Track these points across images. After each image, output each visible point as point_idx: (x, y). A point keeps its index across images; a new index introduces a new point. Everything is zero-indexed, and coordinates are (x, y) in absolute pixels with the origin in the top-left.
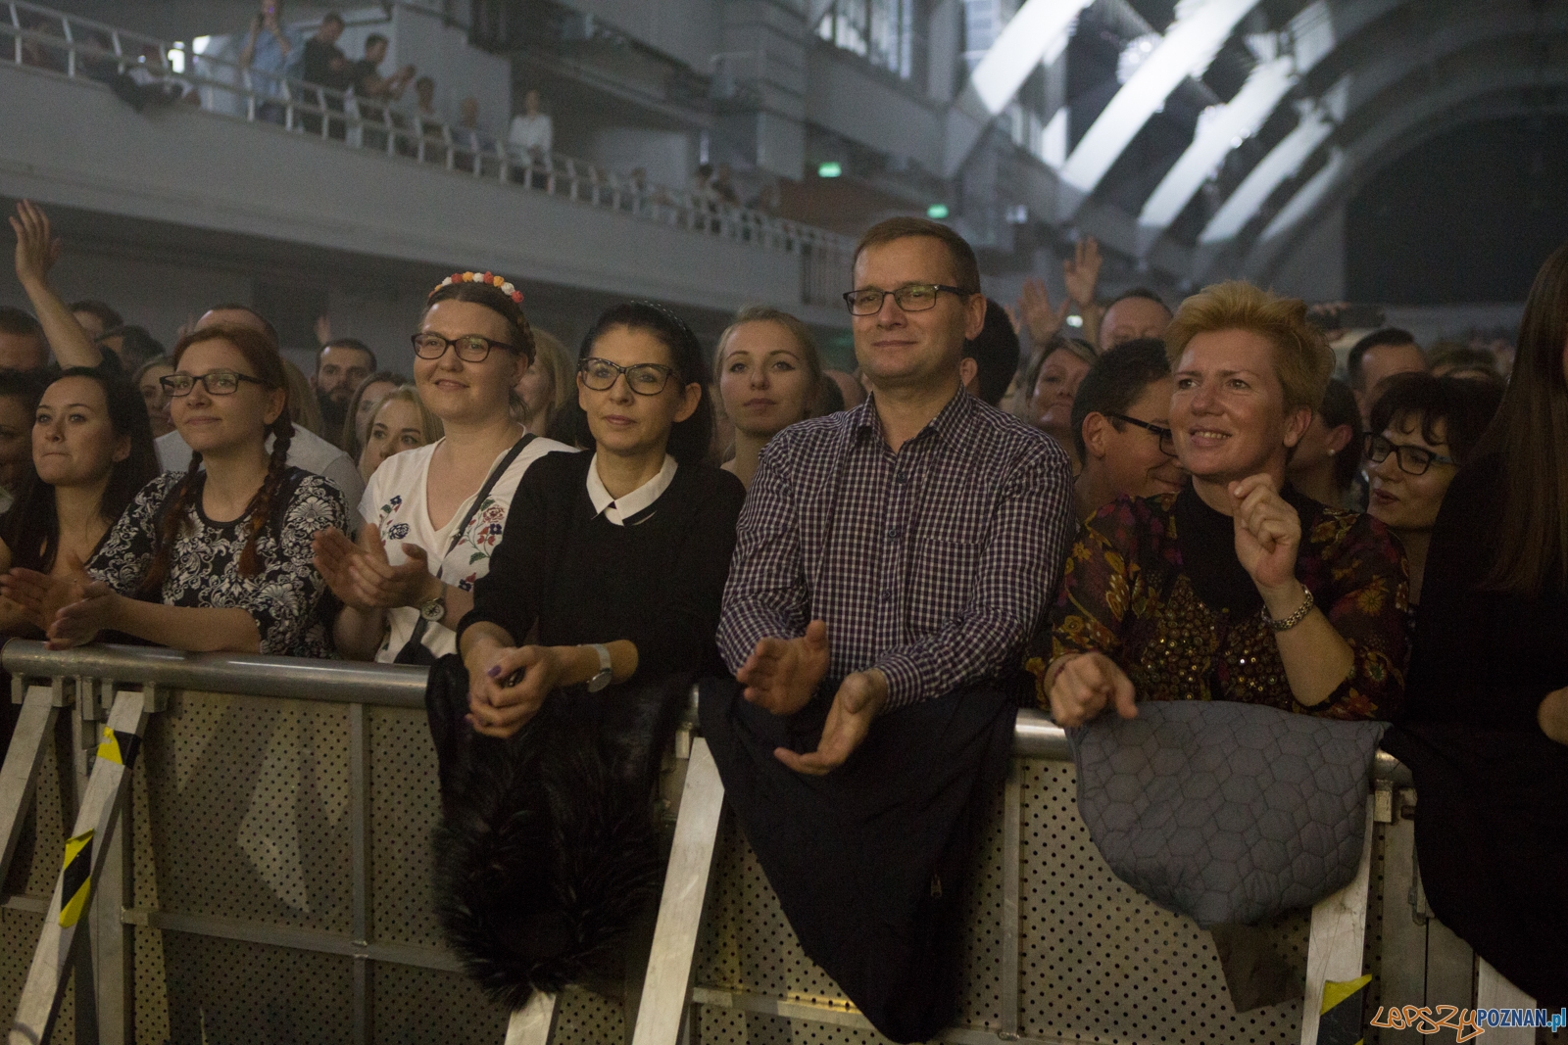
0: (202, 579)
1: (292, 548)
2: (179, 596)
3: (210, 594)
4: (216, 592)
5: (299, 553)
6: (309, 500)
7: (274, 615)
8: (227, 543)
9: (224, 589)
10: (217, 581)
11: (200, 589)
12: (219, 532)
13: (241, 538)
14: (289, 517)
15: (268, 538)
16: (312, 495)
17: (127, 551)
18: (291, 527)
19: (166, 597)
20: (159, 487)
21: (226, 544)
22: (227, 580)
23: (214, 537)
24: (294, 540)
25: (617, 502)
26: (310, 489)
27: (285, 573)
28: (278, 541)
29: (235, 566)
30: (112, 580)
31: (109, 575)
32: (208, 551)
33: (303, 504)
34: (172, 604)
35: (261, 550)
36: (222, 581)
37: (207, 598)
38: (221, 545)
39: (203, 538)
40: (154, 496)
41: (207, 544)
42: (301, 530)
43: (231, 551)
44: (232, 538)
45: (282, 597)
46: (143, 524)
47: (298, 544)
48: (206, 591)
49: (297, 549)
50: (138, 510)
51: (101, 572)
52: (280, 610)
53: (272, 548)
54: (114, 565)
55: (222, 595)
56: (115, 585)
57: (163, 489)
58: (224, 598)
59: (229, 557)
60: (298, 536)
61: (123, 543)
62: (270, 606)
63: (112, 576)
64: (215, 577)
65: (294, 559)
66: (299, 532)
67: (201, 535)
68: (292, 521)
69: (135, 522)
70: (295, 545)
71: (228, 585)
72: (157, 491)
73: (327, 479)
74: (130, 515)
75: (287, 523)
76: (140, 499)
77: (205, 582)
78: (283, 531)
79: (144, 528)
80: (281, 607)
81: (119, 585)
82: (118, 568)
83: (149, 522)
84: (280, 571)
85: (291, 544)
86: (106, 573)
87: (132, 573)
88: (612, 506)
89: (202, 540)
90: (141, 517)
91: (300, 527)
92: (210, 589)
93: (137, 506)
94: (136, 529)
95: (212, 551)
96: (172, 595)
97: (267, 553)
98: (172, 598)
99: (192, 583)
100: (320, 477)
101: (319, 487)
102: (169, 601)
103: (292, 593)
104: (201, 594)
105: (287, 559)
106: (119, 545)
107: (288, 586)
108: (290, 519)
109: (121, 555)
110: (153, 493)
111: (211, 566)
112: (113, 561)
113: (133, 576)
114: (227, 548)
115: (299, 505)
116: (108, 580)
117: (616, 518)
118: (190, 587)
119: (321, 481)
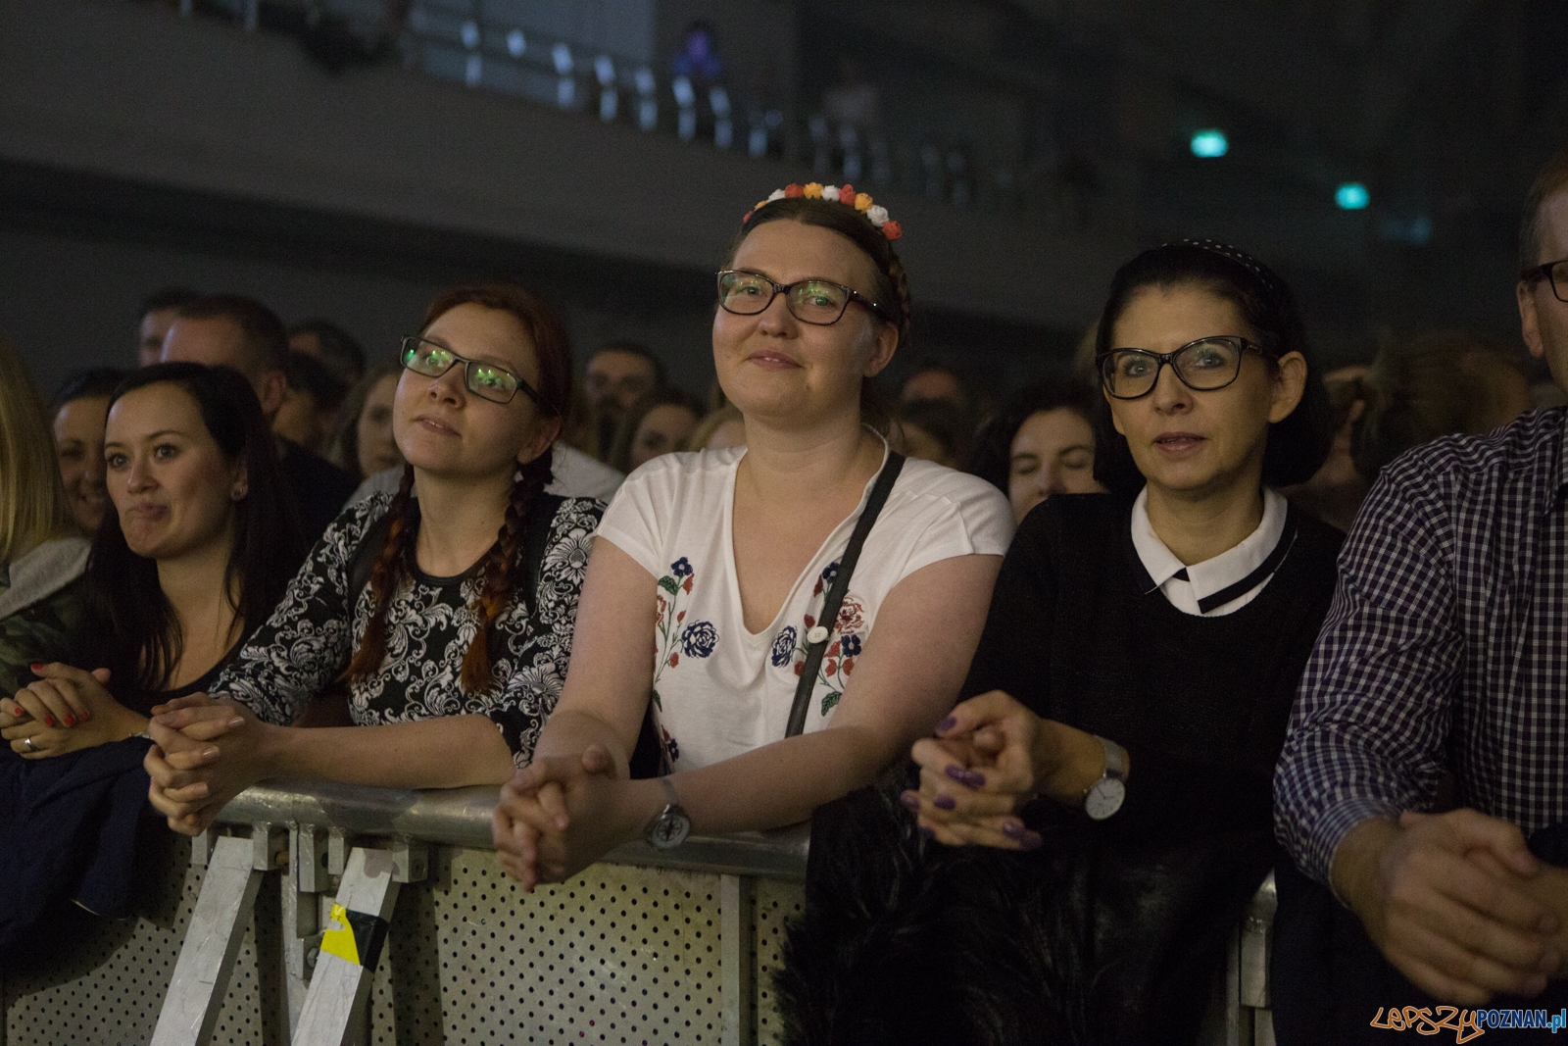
0: (411, 665)
1: (554, 609)
2: (377, 692)
3: (423, 689)
4: (433, 687)
5: (565, 614)
6: (573, 535)
7: (526, 711)
8: (449, 610)
9: (444, 683)
10: (434, 670)
11: (408, 682)
12: (436, 592)
13: (470, 600)
14: (545, 564)
15: (516, 606)
16: (577, 527)
17: (301, 617)
18: (548, 579)
19: (357, 692)
20: (358, 515)
21: (447, 612)
22: (449, 669)
23: (427, 600)
24: (555, 598)
25: (1190, 570)
26: (574, 517)
27: (543, 650)
28: (532, 606)
29: (461, 647)
30: (277, 662)
31: (274, 655)
32: (420, 622)
33: (565, 540)
34: (365, 704)
35: (503, 622)
36: (441, 670)
37: (419, 696)
38: (440, 614)
39: (414, 601)
40: (350, 531)
41: (418, 611)
42: (565, 581)
43: (454, 623)
44: (457, 602)
45: (541, 683)
46: (332, 573)
47: (563, 602)
48: (417, 685)
49: (561, 609)
50: (325, 551)
51: (262, 650)
52: (536, 702)
53: (520, 619)
54: (282, 640)
55: (441, 692)
56: (283, 669)
57: (363, 519)
58: (444, 696)
59: (452, 633)
60: (561, 590)
61: (297, 605)
62: (518, 700)
63: (279, 655)
64: (431, 664)
65: (557, 626)
66: (561, 585)
67: (411, 597)
68: (550, 570)
69: (320, 569)
70: (558, 604)
71: (450, 677)
72: (354, 521)
73: (597, 501)
74: (314, 559)
75: (543, 573)
76: (330, 534)
77: (415, 671)
78: (539, 588)
79: (333, 579)
80: (537, 697)
81: (287, 669)
82: (288, 644)
83: (339, 570)
84: (537, 649)
85: (551, 605)
86: (269, 652)
87: (311, 650)
88: (1182, 575)
89: (411, 605)
90: (329, 561)
91: (563, 577)
92: (423, 683)
93: (325, 545)
94: (321, 579)
95: (426, 622)
96: (366, 690)
97: (512, 628)
98: (366, 695)
99: (397, 672)
100: (587, 499)
101: (587, 513)
102: (360, 700)
103: (556, 675)
104: (409, 690)
105: (548, 629)
106: (290, 608)
107: (551, 666)
108: (546, 569)
109: (292, 624)
110: (348, 526)
111: (424, 646)
112: (281, 634)
113: (311, 655)
114: (449, 619)
115: (558, 542)
116: (272, 663)
117: (1185, 599)
118: (393, 678)
119: (589, 505)
